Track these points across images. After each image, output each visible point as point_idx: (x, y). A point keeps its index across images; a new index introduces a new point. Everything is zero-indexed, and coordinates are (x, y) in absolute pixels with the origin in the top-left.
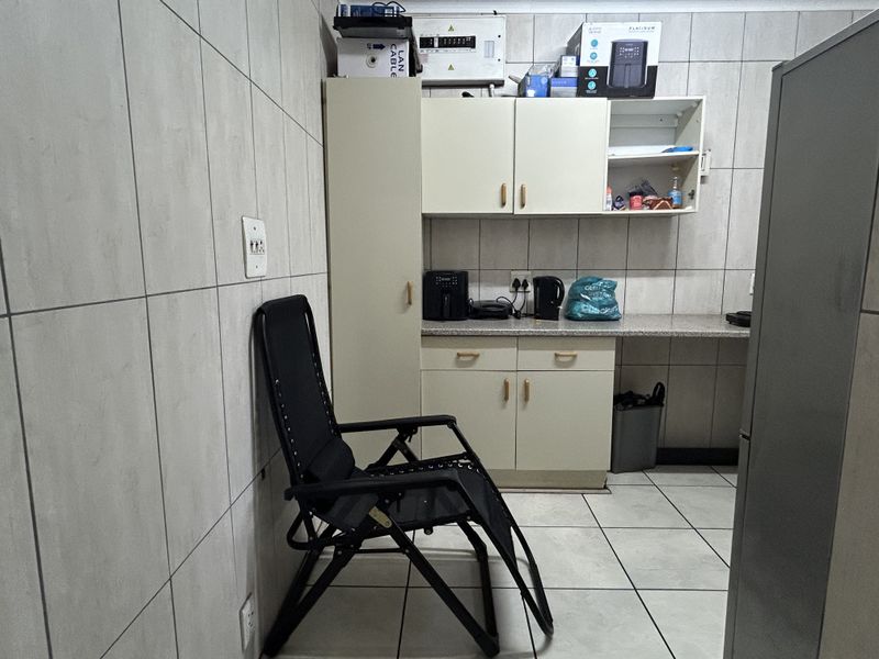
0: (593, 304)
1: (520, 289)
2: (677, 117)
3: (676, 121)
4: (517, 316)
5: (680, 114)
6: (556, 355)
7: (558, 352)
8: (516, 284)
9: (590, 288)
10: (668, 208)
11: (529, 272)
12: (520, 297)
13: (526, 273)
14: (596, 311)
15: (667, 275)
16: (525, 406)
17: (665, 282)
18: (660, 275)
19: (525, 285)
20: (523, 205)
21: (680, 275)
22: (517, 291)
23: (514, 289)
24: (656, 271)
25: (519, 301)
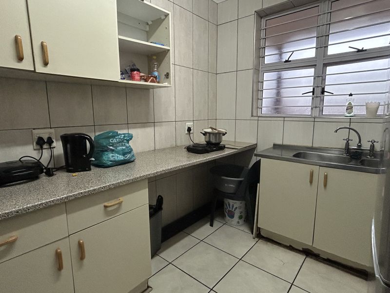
0: (118, 153)
1: (45, 146)
2: (148, 24)
3: (148, 26)
4: (50, 173)
5: (150, 23)
6: (106, 207)
7: (106, 204)
8: (40, 142)
9: (114, 141)
10: (155, 82)
11: (52, 130)
12: (46, 154)
13: (50, 130)
14: (121, 158)
15: (150, 126)
16: (81, 266)
17: (149, 130)
18: (147, 127)
19: (50, 141)
20: (46, 64)
21: (157, 126)
22: (42, 148)
23: (38, 147)
24: (145, 124)
25: (45, 157)
